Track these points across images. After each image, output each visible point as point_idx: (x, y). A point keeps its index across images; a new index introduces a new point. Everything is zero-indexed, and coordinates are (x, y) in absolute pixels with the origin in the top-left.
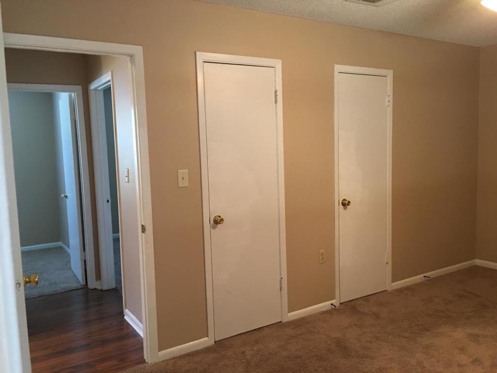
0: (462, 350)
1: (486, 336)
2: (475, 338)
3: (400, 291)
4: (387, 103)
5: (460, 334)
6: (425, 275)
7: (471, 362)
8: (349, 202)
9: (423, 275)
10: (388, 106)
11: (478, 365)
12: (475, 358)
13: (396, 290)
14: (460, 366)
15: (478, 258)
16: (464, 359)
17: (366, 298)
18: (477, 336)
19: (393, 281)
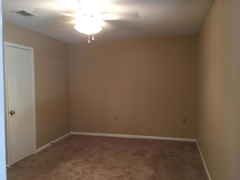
0: (71, 171)
1: (79, 162)
2: (75, 164)
3: (41, 152)
4: (31, 63)
5: (69, 164)
6: (51, 142)
7: (75, 175)
8: (14, 112)
9: (50, 143)
10: (32, 65)
11: (78, 175)
12: (76, 172)
13: (39, 153)
14: (71, 177)
15: (71, 131)
16: (72, 174)
17: (24, 160)
18: (76, 163)
19: (37, 148)
